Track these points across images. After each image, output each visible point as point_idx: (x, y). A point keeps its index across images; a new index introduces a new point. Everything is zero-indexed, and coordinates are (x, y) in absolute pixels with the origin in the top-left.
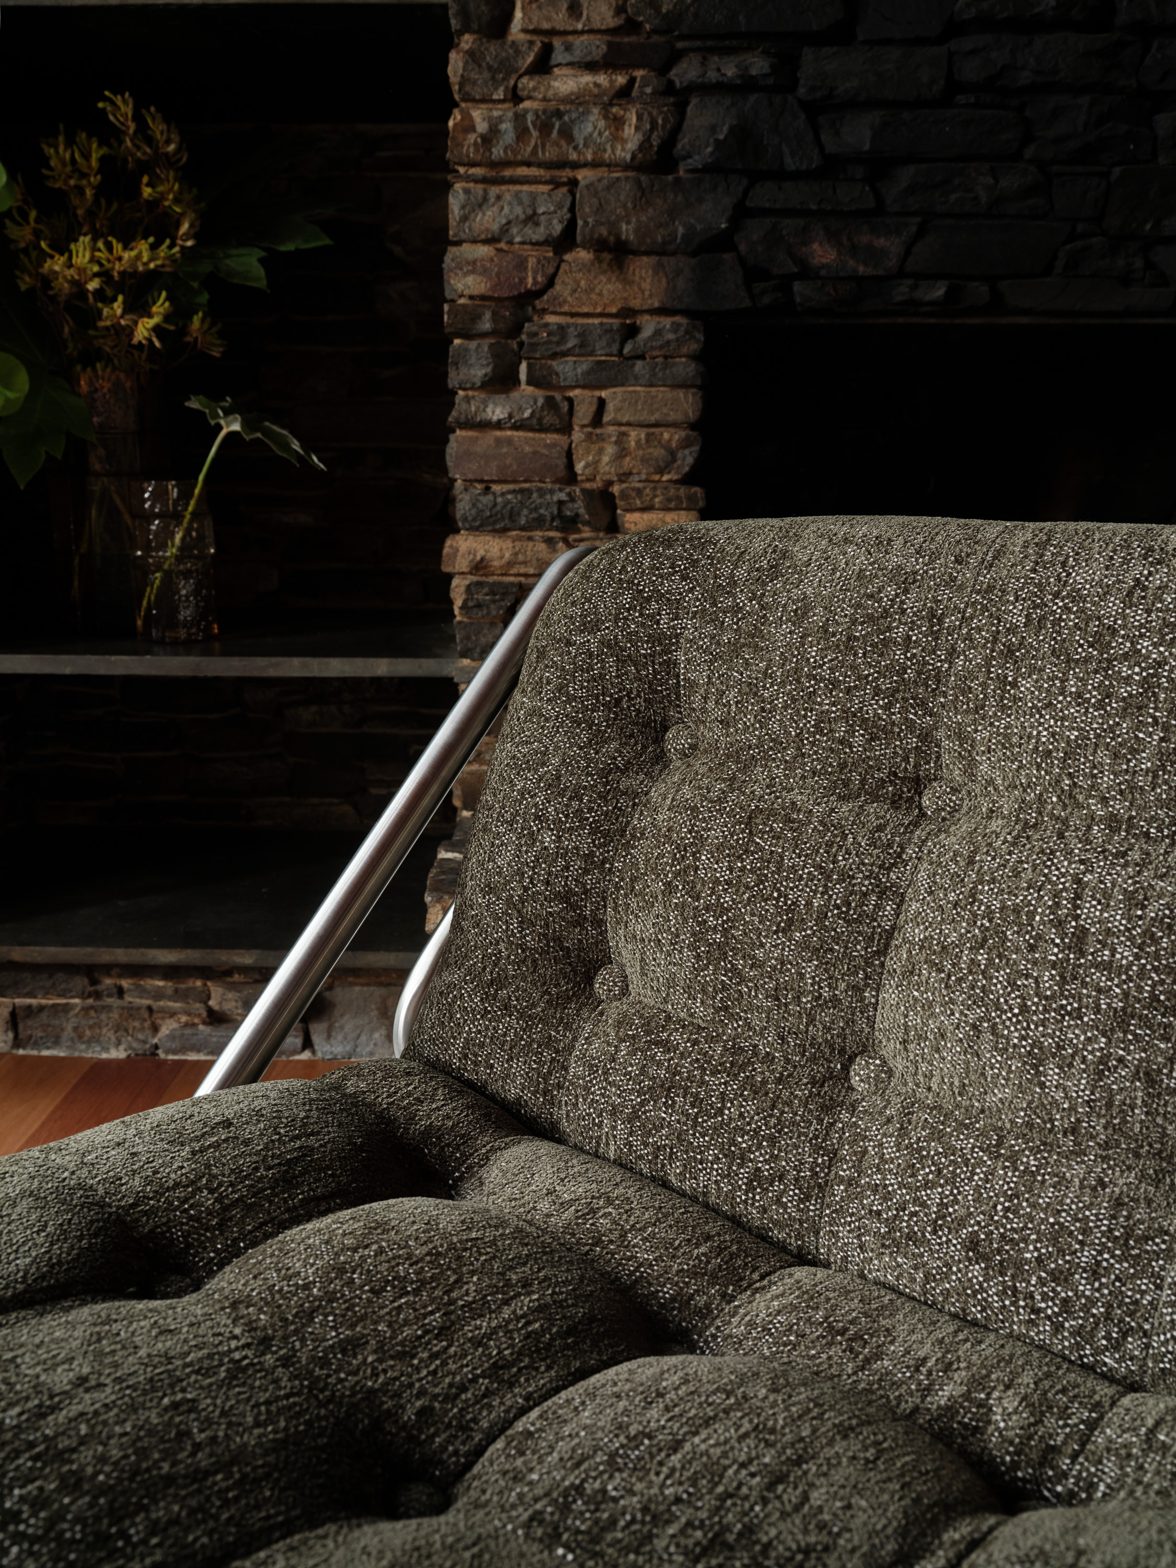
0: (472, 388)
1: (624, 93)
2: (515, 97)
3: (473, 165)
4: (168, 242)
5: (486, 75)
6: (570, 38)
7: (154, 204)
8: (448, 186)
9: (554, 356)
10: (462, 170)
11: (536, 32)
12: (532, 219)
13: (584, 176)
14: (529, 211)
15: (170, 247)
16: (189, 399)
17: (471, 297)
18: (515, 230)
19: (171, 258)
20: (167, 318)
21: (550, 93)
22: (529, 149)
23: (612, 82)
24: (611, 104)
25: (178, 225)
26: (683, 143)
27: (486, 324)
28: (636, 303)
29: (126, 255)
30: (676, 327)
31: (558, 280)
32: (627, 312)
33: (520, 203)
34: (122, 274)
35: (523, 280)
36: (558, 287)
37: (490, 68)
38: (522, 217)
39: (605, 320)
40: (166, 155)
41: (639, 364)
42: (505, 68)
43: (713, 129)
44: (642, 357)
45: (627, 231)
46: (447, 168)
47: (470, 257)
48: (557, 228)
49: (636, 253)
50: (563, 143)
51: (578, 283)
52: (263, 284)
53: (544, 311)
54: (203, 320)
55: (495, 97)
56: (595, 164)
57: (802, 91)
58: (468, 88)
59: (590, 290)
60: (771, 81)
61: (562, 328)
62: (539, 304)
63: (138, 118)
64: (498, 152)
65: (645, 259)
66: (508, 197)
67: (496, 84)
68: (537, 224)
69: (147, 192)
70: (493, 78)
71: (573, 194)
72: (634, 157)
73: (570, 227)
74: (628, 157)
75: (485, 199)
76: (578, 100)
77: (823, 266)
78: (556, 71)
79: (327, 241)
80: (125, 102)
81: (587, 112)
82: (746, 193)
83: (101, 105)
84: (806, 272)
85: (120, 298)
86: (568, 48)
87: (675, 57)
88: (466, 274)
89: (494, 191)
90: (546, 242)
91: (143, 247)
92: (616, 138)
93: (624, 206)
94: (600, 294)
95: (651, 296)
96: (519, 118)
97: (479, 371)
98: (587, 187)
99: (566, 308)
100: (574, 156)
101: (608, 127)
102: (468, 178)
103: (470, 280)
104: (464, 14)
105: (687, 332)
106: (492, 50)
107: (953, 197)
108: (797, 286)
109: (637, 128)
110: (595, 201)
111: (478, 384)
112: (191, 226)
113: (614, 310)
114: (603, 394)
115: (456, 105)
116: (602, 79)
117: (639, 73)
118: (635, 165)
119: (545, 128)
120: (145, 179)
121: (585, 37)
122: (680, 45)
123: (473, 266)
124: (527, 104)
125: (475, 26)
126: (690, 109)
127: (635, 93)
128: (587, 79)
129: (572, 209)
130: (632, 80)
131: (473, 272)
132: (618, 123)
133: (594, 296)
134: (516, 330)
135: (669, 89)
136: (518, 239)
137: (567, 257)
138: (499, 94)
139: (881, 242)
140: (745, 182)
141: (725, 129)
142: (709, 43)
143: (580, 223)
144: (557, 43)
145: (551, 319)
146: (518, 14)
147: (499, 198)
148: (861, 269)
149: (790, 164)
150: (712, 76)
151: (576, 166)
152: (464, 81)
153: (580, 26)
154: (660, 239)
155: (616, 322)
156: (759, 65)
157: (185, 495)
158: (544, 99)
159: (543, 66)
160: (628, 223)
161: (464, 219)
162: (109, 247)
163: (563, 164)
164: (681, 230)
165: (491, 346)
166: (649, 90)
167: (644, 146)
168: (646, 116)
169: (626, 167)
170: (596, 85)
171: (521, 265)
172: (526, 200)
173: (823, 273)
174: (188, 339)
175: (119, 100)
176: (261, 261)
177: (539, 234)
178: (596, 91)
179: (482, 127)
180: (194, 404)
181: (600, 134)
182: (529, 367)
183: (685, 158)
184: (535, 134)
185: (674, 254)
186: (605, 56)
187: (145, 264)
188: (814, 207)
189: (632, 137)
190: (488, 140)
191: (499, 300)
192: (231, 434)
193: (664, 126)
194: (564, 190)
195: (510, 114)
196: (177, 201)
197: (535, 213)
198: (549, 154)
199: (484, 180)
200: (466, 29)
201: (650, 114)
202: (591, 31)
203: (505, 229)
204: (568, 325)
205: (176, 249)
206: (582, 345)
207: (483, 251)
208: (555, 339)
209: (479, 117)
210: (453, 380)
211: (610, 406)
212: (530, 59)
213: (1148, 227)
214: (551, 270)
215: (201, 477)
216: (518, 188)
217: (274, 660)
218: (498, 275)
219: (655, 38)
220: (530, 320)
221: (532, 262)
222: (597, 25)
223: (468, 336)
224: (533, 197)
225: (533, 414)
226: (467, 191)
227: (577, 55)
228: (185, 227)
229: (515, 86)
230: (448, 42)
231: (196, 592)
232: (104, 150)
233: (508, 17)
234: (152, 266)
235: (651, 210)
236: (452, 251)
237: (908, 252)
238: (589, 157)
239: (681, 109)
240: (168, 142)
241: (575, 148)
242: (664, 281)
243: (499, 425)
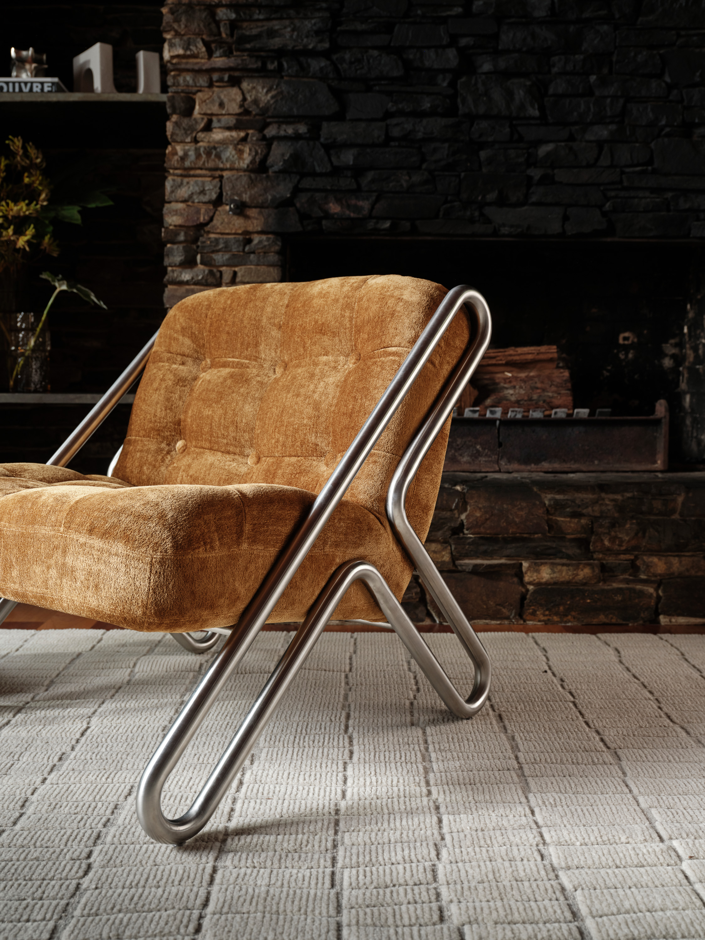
0: (175, 266)
1: (244, 140)
2: (195, 141)
3: (176, 169)
4: (35, 203)
5: (183, 132)
6: (220, 117)
7: (29, 186)
8: (165, 178)
9: (213, 252)
10: (171, 171)
11: (205, 114)
12: (203, 192)
13: (226, 174)
14: (202, 189)
15: (36, 205)
16: (42, 274)
17: (175, 226)
18: (195, 197)
19: (36, 210)
20: (33, 237)
21: (211, 140)
22: (201, 163)
23: (238, 135)
24: (238, 144)
25: (40, 195)
26: (270, 161)
27: (182, 238)
28: (250, 229)
29: (15, 208)
30: (268, 239)
31: (215, 219)
32: (246, 233)
33: (197, 185)
34: (12, 216)
35: (198, 219)
36: (215, 222)
37: (184, 129)
38: (198, 191)
39: (237, 236)
40: (36, 164)
41: (252, 256)
42: (191, 129)
43: (283, 155)
44: (253, 253)
45: (246, 197)
46: (166, 170)
47: (175, 208)
48: (214, 196)
49: (250, 207)
50: (217, 160)
51: (224, 220)
52: (79, 222)
53: (209, 232)
54: (50, 239)
55: (187, 141)
56: (231, 169)
57: (322, 140)
58: (175, 137)
59: (229, 223)
60: (308, 135)
61: (217, 240)
62: (207, 229)
63: (24, 148)
64: (187, 164)
65: (254, 210)
66: (192, 183)
67: (187, 136)
68: (205, 194)
69: (26, 180)
70: (186, 133)
71: (221, 181)
72: (248, 166)
73: (220, 196)
74: (245, 166)
75: (182, 183)
76: (224, 143)
77: (335, 214)
78: (214, 130)
79: (111, 203)
80: (19, 141)
81: (227, 147)
82: (299, 182)
83: (7, 142)
84: (328, 216)
85: (12, 227)
86: (219, 121)
87: (266, 125)
88: (172, 216)
89: (186, 180)
90: (209, 202)
91: (23, 205)
92: (240, 158)
93: (244, 187)
94: (234, 225)
95: (257, 226)
96: (197, 150)
97: (178, 258)
98: (227, 179)
99: (218, 231)
100: (221, 166)
101: (236, 154)
102: (174, 175)
103: (175, 218)
104: (173, 107)
105: (273, 241)
106: (185, 122)
107: (391, 185)
108: (324, 222)
109: (249, 154)
110: (231, 185)
111: (178, 264)
112: (46, 195)
113: (240, 232)
114: (236, 269)
115: (170, 144)
116: (234, 134)
117: (251, 132)
118: (249, 170)
119: (208, 153)
120: (26, 174)
121: (226, 117)
122: (268, 120)
123: (176, 212)
124: (201, 144)
125: (178, 111)
126: (274, 147)
127: (249, 139)
128: (227, 134)
129: (221, 188)
130: (247, 135)
131: (176, 214)
132: (241, 152)
133: (231, 226)
134: (196, 240)
135: (264, 138)
136: (196, 201)
137: (220, 209)
138: (188, 139)
139: (361, 203)
140: (298, 177)
141: (288, 155)
142: (281, 120)
143: (224, 194)
144: (214, 119)
145: (212, 236)
146: (197, 107)
147: (188, 183)
148: (352, 215)
149: (318, 169)
150: (282, 133)
151: (222, 170)
152: (173, 134)
153: (224, 112)
154: (260, 201)
155: (241, 237)
156: (302, 129)
157: (38, 318)
158: (209, 142)
159: (208, 128)
160: (246, 194)
161: (172, 192)
162: (8, 204)
163: (216, 169)
164: (270, 197)
165: (184, 247)
166: (254, 138)
167: (253, 162)
168: (253, 150)
169: (245, 171)
170: (232, 136)
171: (198, 212)
172: (200, 184)
173: (336, 216)
174: (42, 247)
175: (15, 140)
176: (79, 212)
177: (206, 198)
178: (231, 139)
179: (180, 153)
180: (44, 276)
181: (233, 157)
182: (202, 257)
183: (272, 166)
184: (204, 156)
185: (267, 207)
186: (235, 125)
187: (24, 212)
188: (329, 188)
189: (247, 158)
190: (183, 159)
191: (188, 227)
192: (62, 292)
193: (261, 154)
194: (217, 180)
195: (193, 148)
196: (40, 184)
197: (204, 190)
198: (211, 164)
199: (181, 176)
200: (174, 112)
201: (255, 149)
202: (229, 114)
203: (191, 196)
204: (219, 238)
205: (38, 206)
206: (226, 247)
207: (181, 206)
208: (213, 244)
209: (179, 149)
210: (166, 262)
211: (239, 274)
212: (202, 125)
213: (480, 198)
214: (211, 214)
215: (45, 312)
216: (196, 179)
217: (78, 395)
218: (187, 216)
219: (257, 117)
220: (202, 236)
221: (203, 211)
222: (231, 111)
223: (173, 243)
224: (203, 183)
225: (203, 278)
226: (174, 180)
227: (223, 124)
228: (43, 196)
229: (196, 137)
230: (167, 118)
231: (41, 368)
232: (7, 162)
233: (193, 108)
234: (27, 213)
235: (256, 189)
236: (167, 206)
237: (372, 208)
238: (228, 166)
239: (269, 147)
240: (37, 158)
241: (222, 162)
242: (263, 220)
243: (187, 283)
